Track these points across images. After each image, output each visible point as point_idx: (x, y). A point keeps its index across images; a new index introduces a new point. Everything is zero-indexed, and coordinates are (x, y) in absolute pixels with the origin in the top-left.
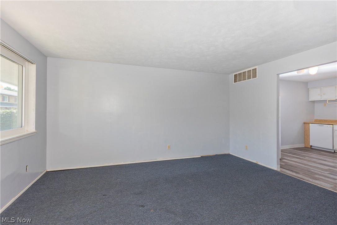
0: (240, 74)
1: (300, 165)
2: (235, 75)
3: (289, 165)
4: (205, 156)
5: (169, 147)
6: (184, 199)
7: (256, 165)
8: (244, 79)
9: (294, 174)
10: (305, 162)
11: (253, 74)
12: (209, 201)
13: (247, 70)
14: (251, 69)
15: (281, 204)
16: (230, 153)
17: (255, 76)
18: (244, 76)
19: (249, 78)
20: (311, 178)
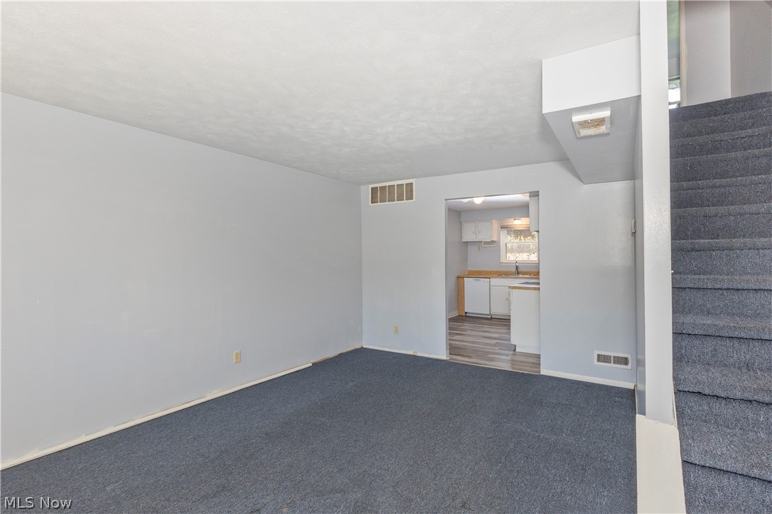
0: (383, 188)
1: (467, 344)
2: (373, 189)
3: (455, 348)
4: (319, 362)
5: (239, 356)
6: (337, 458)
7: (414, 358)
8: (391, 200)
9: (466, 359)
10: (470, 339)
11: (407, 192)
12: (383, 442)
13: (396, 183)
14: (404, 182)
15: (475, 406)
16: (364, 346)
17: (410, 197)
18: (391, 193)
19: (400, 198)
20: (486, 360)
